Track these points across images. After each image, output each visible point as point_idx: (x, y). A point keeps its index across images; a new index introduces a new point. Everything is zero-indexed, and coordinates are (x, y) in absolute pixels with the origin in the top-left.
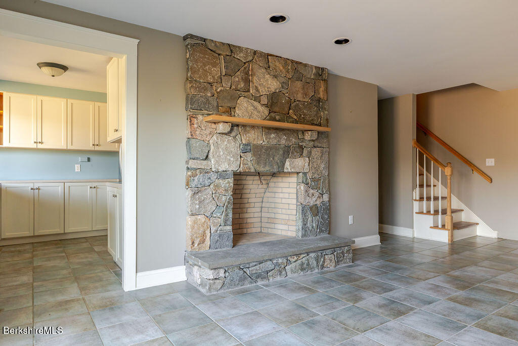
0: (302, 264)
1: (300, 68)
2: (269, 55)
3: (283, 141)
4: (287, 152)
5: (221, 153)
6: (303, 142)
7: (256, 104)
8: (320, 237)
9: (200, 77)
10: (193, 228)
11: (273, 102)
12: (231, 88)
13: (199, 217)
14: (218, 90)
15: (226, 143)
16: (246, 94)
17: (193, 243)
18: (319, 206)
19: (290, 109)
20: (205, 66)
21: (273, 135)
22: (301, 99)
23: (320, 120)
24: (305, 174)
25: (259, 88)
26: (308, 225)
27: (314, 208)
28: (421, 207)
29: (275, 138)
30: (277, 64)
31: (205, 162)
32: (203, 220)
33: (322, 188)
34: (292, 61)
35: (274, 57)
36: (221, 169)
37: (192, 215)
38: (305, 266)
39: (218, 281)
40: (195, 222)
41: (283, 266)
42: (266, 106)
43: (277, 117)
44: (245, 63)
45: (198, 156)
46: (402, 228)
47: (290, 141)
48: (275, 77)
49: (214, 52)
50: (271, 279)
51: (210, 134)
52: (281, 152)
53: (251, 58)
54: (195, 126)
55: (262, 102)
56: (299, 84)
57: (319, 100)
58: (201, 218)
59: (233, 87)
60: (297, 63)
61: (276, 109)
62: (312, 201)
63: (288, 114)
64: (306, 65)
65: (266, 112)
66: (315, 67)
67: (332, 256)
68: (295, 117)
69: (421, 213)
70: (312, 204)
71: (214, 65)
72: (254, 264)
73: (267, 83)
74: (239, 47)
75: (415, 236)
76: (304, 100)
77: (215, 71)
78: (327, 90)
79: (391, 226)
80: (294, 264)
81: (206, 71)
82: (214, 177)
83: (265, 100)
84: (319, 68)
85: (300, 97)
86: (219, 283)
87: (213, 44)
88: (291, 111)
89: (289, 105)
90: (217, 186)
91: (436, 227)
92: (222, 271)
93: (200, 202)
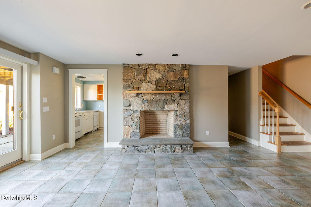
0: (163, 149)
1: (172, 66)
2: (156, 64)
3: (163, 98)
4: (166, 102)
5: (135, 104)
6: (174, 98)
7: (150, 84)
8: (184, 139)
9: (126, 78)
10: (124, 130)
11: (158, 83)
12: (139, 80)
13: (126, 126)
14: (133, 81)
15: (136, 100)
16: (145, 81)
17: (124, 135)
18: (184, 125)
19: (167, 84)
20: (128, 73)
21: (158, 96)
22: (173, 80)
23: (184, 87)
24: (176, 111)
25: (151, 78)
26: (177, 133)
27: (181, 126)
28: (263, 130)
29: (159, 97)
30: (160, 67)
31: (128, 107)
32: (128, 127)
33: (186, 117)
34: (168, 64)
35: (159, 65)
36: (135, 110)
37: (124, 125)
38: (164, 150)
39: (124, 149)
40: (125, 128)
41: (153, 148)
42: (155, 84)
43: (160, 89)
44: (145, 70)
45: (125, 105)
46: (254, 140)
47: (167, 98)
48: (159, 72)
49: (132, 68)
50: (147, 153)
51: (130, 97)
52: (162, 102)
53: (147, 67)
54: (125, 95)
55: (153, 83)
56: (172, 73)
57: (183, 79)
58: (127, 127)
59: (140, 79)
60: (170, 65)
61: (160, 85)
62: (180, 123)
63: (166, 86)
64: (176, 65)
65: (155, 87)
66: (181, 64)
67: (180, 148)
68: (170, 88)
69: (263, 133)
70: (180, 124)
71: (132, 73)
72: (139, 146)
73: (155, 75)
74: (142, 64)
75: (261, 145)
76: (174, 80)
77: (133, 75)
78: (188, 74)
79: (249, 138)
80: (158, 148)
81: (129, 75)
82: (132, 112)
83: (154, 82)
84: (184, 64)
85: (172, 79)
86: (124, 150)
87: (132, 65)
88: (167, 85)
89: (166, 83)
90: (133, 116)
91: (271, 142)
92: (126, 146)
93: (127, 121)
